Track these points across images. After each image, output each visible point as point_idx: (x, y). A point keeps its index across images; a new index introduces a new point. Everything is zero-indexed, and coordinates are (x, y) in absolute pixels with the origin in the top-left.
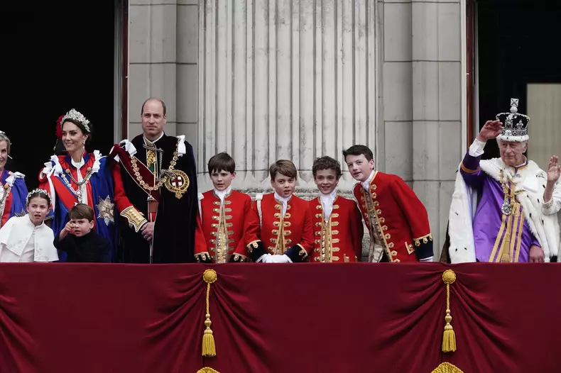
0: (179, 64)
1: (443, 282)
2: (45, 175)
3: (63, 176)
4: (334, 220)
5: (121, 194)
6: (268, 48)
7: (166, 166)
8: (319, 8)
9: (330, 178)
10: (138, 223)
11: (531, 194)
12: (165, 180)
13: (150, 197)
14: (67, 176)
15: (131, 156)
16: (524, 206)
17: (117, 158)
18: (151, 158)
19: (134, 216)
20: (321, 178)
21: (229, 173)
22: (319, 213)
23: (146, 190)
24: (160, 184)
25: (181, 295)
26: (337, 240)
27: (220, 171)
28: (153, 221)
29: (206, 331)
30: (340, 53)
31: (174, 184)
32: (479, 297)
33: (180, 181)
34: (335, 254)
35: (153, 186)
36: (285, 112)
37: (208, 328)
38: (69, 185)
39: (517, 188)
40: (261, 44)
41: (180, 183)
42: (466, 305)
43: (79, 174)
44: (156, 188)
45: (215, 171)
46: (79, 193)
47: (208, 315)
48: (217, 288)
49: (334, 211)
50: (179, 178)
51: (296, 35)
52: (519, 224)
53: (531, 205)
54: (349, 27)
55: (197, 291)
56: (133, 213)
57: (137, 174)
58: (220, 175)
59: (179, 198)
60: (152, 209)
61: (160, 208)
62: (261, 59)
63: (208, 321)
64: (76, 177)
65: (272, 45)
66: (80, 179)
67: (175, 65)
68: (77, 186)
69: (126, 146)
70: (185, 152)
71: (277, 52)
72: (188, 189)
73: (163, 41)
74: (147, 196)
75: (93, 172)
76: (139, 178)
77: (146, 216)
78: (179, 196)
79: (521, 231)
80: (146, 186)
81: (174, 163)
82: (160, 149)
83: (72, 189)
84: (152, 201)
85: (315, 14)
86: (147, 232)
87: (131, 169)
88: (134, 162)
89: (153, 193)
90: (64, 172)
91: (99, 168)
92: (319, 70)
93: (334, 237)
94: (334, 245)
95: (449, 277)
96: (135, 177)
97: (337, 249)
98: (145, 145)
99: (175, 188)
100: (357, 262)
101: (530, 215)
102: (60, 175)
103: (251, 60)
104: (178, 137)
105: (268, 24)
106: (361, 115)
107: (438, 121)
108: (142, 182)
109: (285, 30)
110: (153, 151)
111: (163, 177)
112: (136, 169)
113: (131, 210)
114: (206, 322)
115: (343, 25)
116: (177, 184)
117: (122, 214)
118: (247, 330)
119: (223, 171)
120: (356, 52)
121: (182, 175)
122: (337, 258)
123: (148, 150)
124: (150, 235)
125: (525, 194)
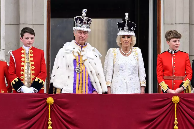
1: (47, 104)
11: (91, 60)
16: (87, 67)
32: (65, 111)
39: (84, 58)
42: (59, 115)
52: (86, 78)
53: (91, 67)
79: (87, 82)
95: (50, 101)
100: (8, 93)
101: (91, 72)
107: (33, 24)
125: (87, 61)
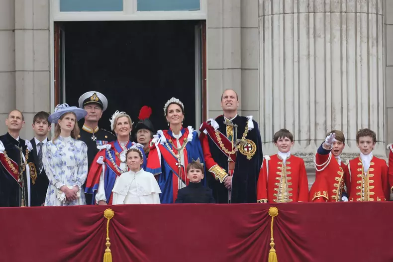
0: (243, 69)
2: (154, 144)
3: (167, 144)
4: (370, 173)
5: (209, 156)
6: (309, 55)
7: (240, 137)
8: (344, 26)
9: (368, 142)
10: (222, 177)
12: (239, 147)
13: (229, 159)
14: (170, 144)
15: (215, 130)
17: (205, 132)
18: (230, 132)
19: (219, 172)
20: (363, 142)
21: (290, 140)
22: (360, 168)
23: (227, 154)
24: (236, 149)
25: (252, 225)
26: (372, 187)
27: (284, 138)
28: (231, 175)
29: (271, 250)
30: (359, 58)
31: (246, 149)
33: (250, 147)
34: (371, 196)
35: (231, 151)
36: (321, 99)
37: (272, 248)
38: (172, 151)
40: (304, 52)
41: (250, 149)
43: (178, 142)
44: (233, 152)
45: (280, 138)
46: (178, 156)
47: (272, 239)
48: (279, 221)
49: (371, 167)
50: (249, 145)
51: (328, 45)
54: (365, 40)
55: (264, 222)
56: (218, 169)
57: (220, 142)
58: (284, 141)
59: (249, 159)
60: (231, 166)
61: (236, 166)
62: (304, 62)
63: (272, 243)
64: (176, 145)
65: (312, 53)
66: (179, 146)
67: (240, 70)
68: (176, 151)
69: (211, 123)
70: (253, 127)
71: (315, 58)
72: (255, 153)
73: (232, 53)
74: (227, 158)
75: (188, 141)
76: (222, 145)
77: (227, 172)
78: (249, 158)
80: (226, 151)
81: (245, 135)
82: (236, 125)
83: (173, 153)
84: (231, 162)
85: (341, 31)
86: (227, 183)
87: (216, 139)
88: (217, 134)
89: (232, 156)
90: (168, 142)
91: (192, 138)
92: (344, 69)
93: (371, 184)
94: (371, 190)
96: (219, 145)
97: (373, 193)
98: (225, 122)
99: (247, 152)
102: (165, 143)
103: (297, 63)
104: (248, 117)
105: (309, 38)
106: (374, 101)
108: (224, 148)
109: (320, 41)
110: (231, 126)
111: (238, 145)
112: (219, 139)
113: (216, 168)
114: (271, 244)
115: (361, 38)
116: (248, 150)
117: (210, 170)
118: (299, 249)
119: (286, 138)
120: (370, 57)
121: (251, 143)
122: (372, 200)
123: (227, 126)
124: (229, 186)
